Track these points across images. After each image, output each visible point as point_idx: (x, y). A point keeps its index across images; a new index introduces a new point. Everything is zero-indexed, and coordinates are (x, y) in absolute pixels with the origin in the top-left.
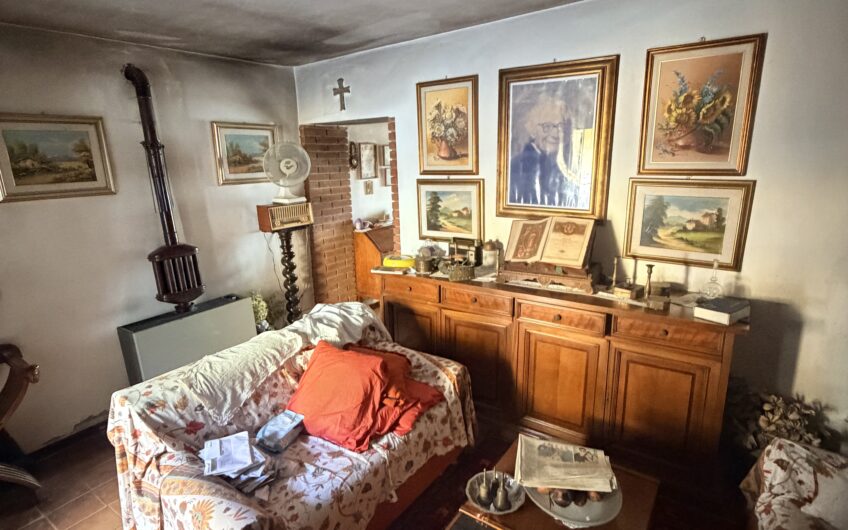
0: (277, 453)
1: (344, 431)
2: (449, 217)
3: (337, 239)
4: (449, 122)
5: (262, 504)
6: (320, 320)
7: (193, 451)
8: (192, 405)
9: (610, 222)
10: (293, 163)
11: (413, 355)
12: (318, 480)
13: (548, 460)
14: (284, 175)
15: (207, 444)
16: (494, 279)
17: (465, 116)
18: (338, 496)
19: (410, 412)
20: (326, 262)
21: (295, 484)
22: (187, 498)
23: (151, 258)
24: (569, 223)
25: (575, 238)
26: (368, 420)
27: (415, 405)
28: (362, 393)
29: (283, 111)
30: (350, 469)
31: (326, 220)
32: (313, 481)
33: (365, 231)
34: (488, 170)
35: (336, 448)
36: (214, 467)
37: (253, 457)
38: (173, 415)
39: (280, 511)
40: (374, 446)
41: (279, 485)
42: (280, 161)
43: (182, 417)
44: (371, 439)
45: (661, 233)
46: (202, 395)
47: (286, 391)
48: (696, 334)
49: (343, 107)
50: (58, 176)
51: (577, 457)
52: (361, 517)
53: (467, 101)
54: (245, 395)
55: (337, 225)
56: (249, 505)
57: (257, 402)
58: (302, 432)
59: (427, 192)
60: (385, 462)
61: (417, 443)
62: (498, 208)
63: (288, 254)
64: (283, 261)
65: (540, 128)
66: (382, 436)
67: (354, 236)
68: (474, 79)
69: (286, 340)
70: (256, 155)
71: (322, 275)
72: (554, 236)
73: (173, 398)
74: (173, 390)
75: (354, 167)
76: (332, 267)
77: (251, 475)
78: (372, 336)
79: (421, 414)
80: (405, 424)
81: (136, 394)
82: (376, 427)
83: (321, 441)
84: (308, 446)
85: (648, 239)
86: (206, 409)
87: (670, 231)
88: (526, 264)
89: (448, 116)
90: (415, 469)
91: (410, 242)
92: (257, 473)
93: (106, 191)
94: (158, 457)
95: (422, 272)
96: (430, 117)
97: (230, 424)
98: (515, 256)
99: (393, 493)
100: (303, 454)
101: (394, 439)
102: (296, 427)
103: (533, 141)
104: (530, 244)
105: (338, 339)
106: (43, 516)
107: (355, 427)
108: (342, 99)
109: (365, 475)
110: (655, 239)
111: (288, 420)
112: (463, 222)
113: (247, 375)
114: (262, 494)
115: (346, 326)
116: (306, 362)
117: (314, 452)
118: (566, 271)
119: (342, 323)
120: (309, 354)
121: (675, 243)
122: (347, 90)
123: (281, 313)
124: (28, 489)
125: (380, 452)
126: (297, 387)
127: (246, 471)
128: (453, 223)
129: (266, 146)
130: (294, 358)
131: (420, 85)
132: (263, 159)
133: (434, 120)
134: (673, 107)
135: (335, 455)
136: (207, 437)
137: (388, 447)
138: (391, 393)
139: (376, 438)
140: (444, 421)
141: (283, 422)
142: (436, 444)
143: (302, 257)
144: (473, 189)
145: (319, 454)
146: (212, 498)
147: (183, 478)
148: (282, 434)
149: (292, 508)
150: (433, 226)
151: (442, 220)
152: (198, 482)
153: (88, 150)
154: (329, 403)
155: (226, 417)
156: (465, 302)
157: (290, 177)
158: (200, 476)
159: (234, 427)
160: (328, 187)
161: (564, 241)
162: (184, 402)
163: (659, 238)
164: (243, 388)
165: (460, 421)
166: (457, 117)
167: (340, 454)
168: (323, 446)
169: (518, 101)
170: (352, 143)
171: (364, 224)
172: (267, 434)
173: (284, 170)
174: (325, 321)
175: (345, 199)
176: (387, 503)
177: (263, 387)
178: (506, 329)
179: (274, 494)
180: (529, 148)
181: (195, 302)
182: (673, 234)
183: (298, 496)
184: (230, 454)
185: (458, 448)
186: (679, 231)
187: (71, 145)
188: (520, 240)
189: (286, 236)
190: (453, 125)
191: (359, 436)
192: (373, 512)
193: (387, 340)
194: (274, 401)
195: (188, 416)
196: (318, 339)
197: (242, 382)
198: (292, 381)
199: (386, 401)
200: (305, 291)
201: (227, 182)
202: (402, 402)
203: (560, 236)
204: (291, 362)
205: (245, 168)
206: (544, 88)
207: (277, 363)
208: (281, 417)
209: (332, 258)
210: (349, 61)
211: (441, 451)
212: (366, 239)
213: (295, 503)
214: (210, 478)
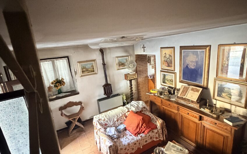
0: (120, 132)
1: (133, 131)
2: (168, 81)
3: (144, 80)
4: (168, 58)
5: (115, 142)
6: (132, 105)
7: (105, 129)
8: (106, 120)
9: (209, 89)
10: (132, 65)
11: (152, 116)
12: (126, 140)
13: (173, 149)
14: (130, 67)
15: (108, 128)
16: (175, 100)
17: (171, 56)
18: (129, 144)
19: (148, 130)
20: (141, 86)
21: (122, 139)
22: (103, 138)
23: (103, 86)
24: (195, 88)
25: (196, 93)
26: (138, 130)
27: (149, 128)
28: (137, 124)
29: (131, 52)
30: (132, 139)
31: (141, 76)
32: (125, 140)
33: (151, 78)
34: (177, 70)
35: (131, 134)
36: (108, 133)
37: (115, 133)
38: (103, 122)
39: (118, 144)
40: (138, 135)
41: (119, 139)
42: (129, 64)
43: (104, 122)
44: (138, 134)
45: (224, 94)
46: (107, 119)
47: (124, 120)
48: (224, 126)
49: (144, 51)
50: (88, 71)
51: (181, 150)
52: (134, 149)
53: (172, 53)
54: (115, 120)
55: (144, 77)
56: (112, 141)
57: (118, 121)
58: (125, 129)
59: (163, 74)
60: (140, 139)
61: (149, 137)
62: (180, 80)
63: (131, 85)
64: (130, 86)
65: (190, 62)
66: (140, 134)
67: (148, 80)
68: (174, 48)
69: (124, 109)
70: (124, 63)
71: (140, 89)
72: (191, 91)
73: (103, 119)
74: (103, 117)
75: (149, 62)
76: (142, 87)
77: (114, 136)
78: (144, 110)
79: (150, 131)
80: (146, 132)
81: (97, 117)
82: (140, 132)
83: (129, 132)
84: (126, 132)
85: (219, 95)
86: (108, 121)
87: (226, 94)
88: (182, 98)
89: (168, 56)
90: (148, 142)
91: (159, 85)
92: (115, 136)
93: (96, 74)
94: (100, 129)
95: (159, 95)
96: (164, 56)
97: (112, 125)
98: (180, 95)
99: (141, 146)
100: (125, 134)
101: (143, 135)
102: (124, 128)
103: (188, 65)
104: (185, 93)
105: (135, 110)
106: (84, 134)
107: (135, 131)
108: (144, 49)
109: (135, 141)
110: (222, 96)
111: (123, 126)
112: (171, 83)
113: (116, 116)
114: (116, 140)
115: (138, 107)
116: (128, 114)
117: (127, 134)
118: (192, 102)
119: (137, 107)
120: (129, 113)
121: (227, 97)
122: (145, 47)
123: (129, 98)
124: (82, 128)
125: (139, 137)
126: (126, 119)
127: (113, 135)
128: (169, 82)
129: (127, 60)
130: (126, 113)
131: (161, 48)
132: (126, 63)
133: (164, 57)
134: (226, 61)
135: (130, 135)
136: (108, 127)
137: (141, 136)
138: (144, 125)
139: (139, 134)
140: (156, 133)
141: (122, 126)
142: (154, 138)
143: (135, 85)
144: (173, 75)
145: (127, 135)
146: (106, 139)
147: (103, 134)
148: (121, 129)
149: (120, 144)
150: (164, 82)
151: (166, 81)
152: (105, 135)
153: (93, 66)
154: (131, 124)
155: (111, 124)
156: (167, 105)
157: (131, 68)
158: (105, 134)
159: (113, 126)
160: (142, 68)
161: (193, 93)
162: (104, 120)
163: (222, 95)
164: (115, 118)
165: (161, 134)
166: (170, 56)
167: (131, 135)
168: (129, 133)
169: (184, 55)
170: (149, 57)
171: (151, 77)
172: (119, 128)
173: (130, 66)
174: (133, 106)
175: (146, 71)
176: (140, 148)
177: (119, 119)
178: (177, 113)
179: (118, 140)
180: (187, 67)
181: (111, 95)
182: (227, 95)
183: (121, 142)
184: (111, 131)
185: (160, 140)
186: (228, 95)
187: (90, 66)
188: (182, 91)
189: (131, 81)
190: (169, 58)
191: (136, 133)
192: (137, 149)
193: (148, 111)
194: (121, 122)
195: (105, 123)
196: (131, 110)
197: (115, 117)
198: (125, 118)
199: (142, 126)
200: (135, 93)
201: (118, 69)
202: (146, 127)
203: (192, 92)
204: (125, 114)
205: (122, 66)
206: (191, 52)
207: (122, 114)
208: (122, 125)
209: (142, 85)
210: (145, 41)
211: (155, 140)
212: (151, 80)
213: (121, 143)
214: (107, 135)
